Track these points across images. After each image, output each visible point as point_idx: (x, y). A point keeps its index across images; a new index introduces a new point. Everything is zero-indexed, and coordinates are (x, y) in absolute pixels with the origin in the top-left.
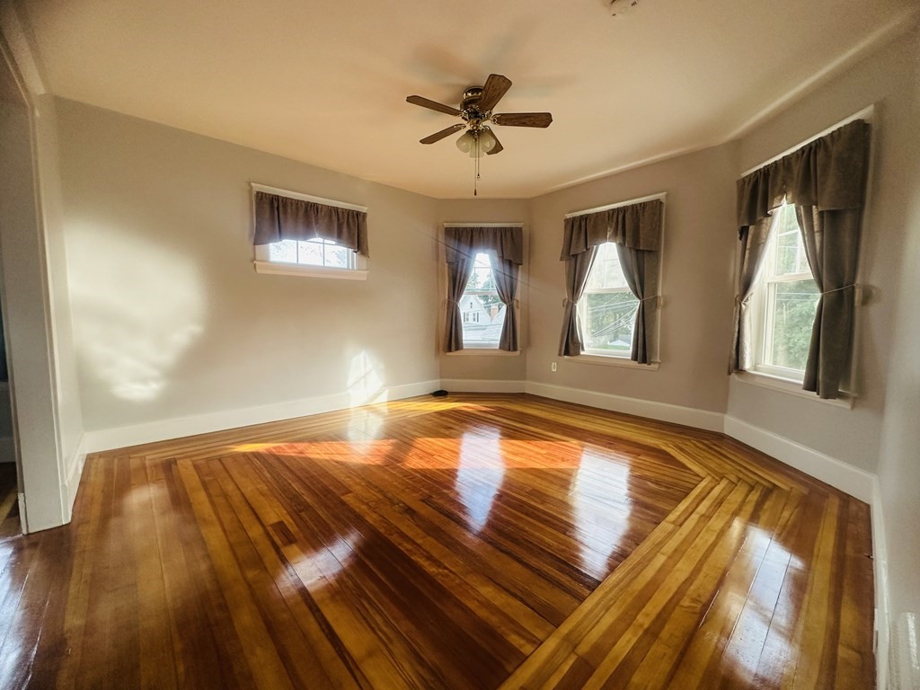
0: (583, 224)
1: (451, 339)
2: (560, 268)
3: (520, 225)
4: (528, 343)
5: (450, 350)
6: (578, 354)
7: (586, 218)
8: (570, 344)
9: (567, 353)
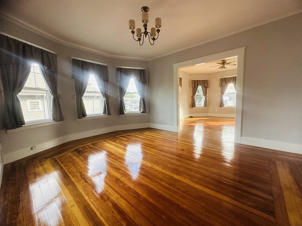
0: (225, 80)
1: (193, 105)
2: (219, 89)
3: (207, 79)
4: (209, 105)
5: (193, 107)
6: (223, 106)
7: (226, 78)
8: (221, 105)
9: (221, 106)
